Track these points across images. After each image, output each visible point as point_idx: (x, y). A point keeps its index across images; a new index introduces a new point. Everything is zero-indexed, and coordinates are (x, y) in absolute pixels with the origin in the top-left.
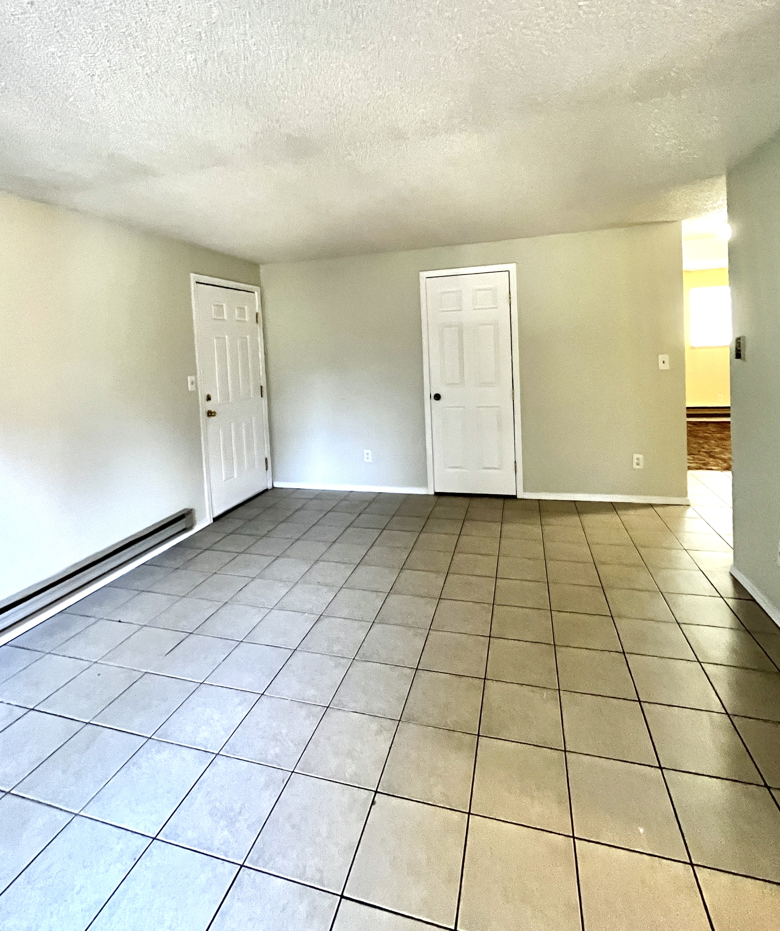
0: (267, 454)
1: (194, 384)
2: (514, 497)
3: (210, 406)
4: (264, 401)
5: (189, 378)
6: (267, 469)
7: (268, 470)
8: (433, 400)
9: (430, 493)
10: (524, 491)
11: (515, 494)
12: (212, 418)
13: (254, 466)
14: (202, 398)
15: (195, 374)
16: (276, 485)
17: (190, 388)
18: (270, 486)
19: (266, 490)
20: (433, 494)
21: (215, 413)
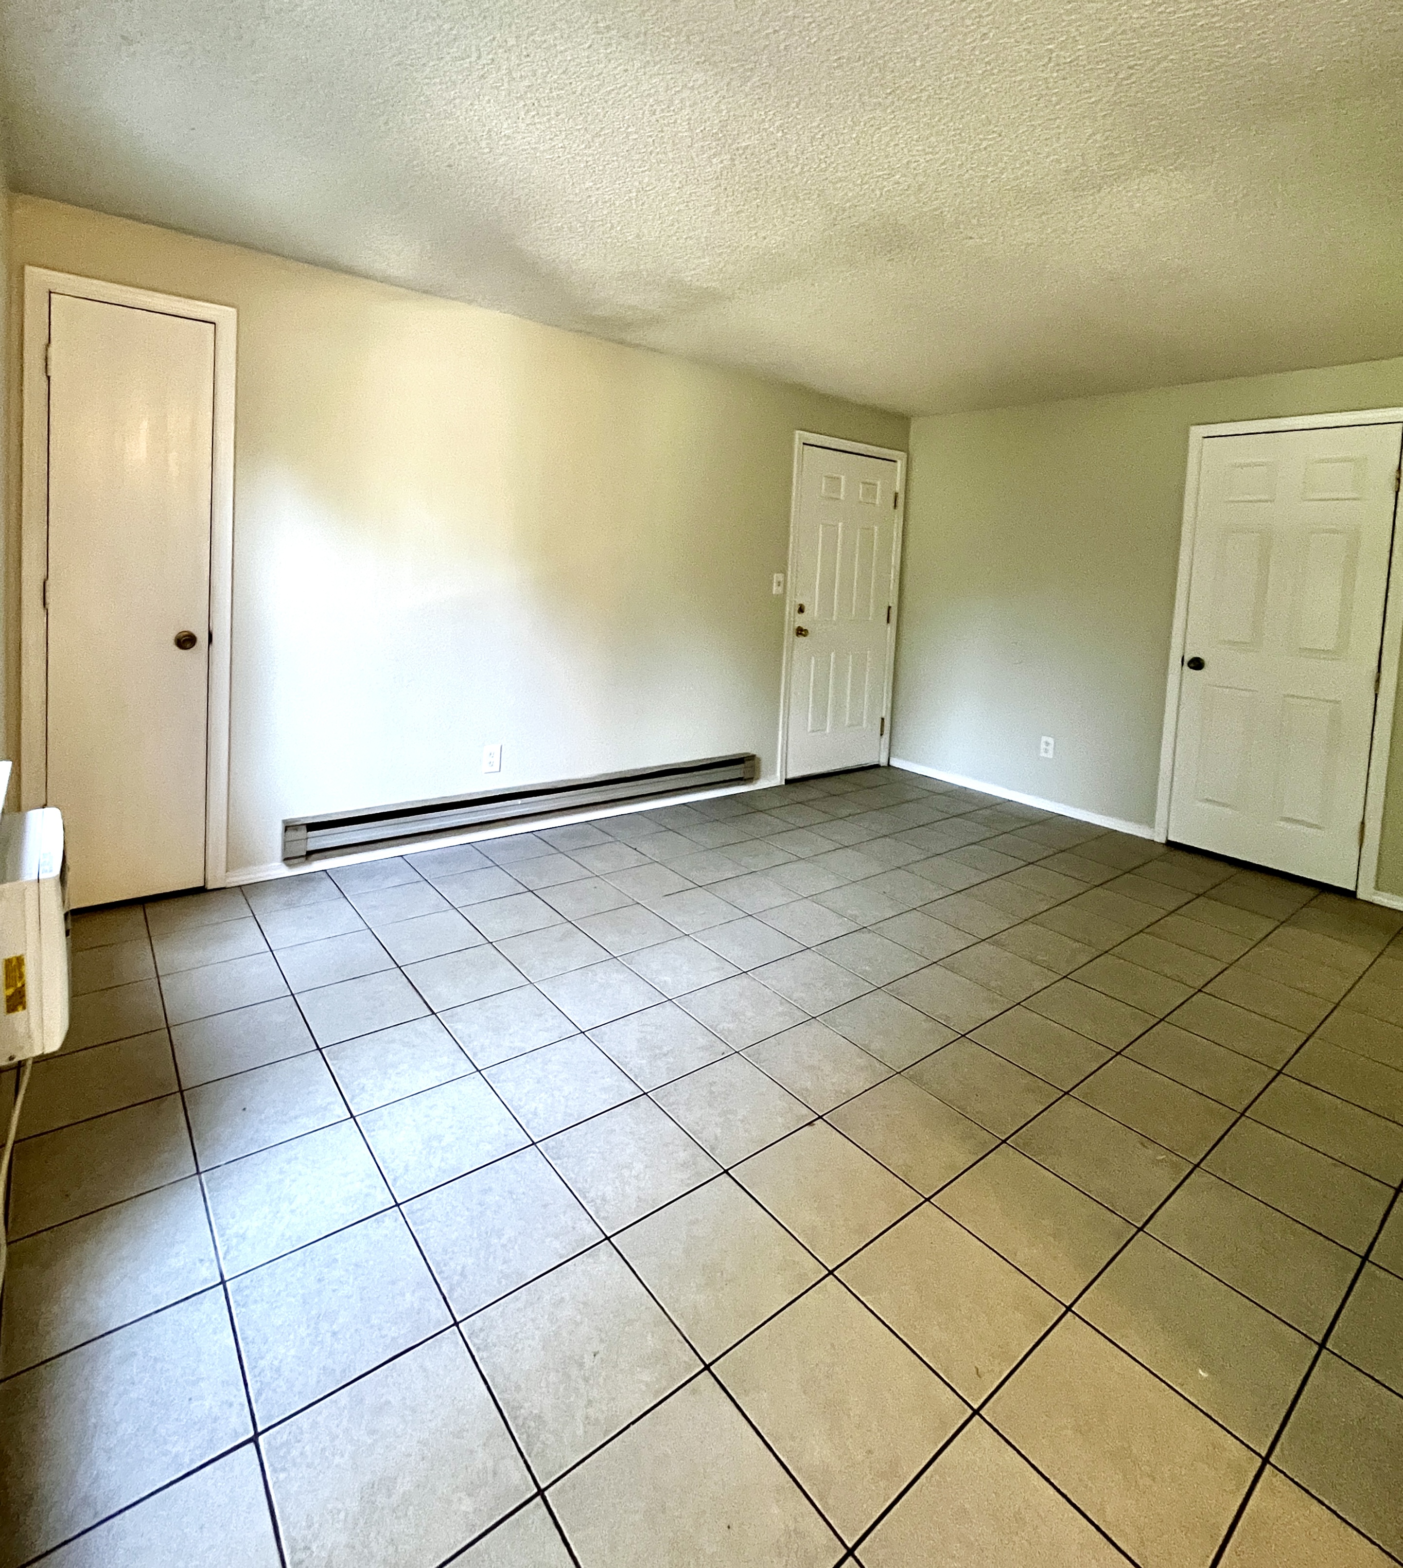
0: (885, 713)
1: (782, 585)
2: (1351, 895)
3: (801, 621)
4: (891, 630)
5: (775, 575)
6: (881, 735)
7: (884, 736)
8: (1188, 671)
9: (1157, 839)
10: (1377, 888)
11: (1352, 888)
12: (801, 638)
13: (860, 724)
14: (790, 609)
15: (784, 572)
16: (895, 763)
17: (775, 590)
18: (883, 762)
19: (877, 766)
20: (1164, 841)
21: (806, 630)
